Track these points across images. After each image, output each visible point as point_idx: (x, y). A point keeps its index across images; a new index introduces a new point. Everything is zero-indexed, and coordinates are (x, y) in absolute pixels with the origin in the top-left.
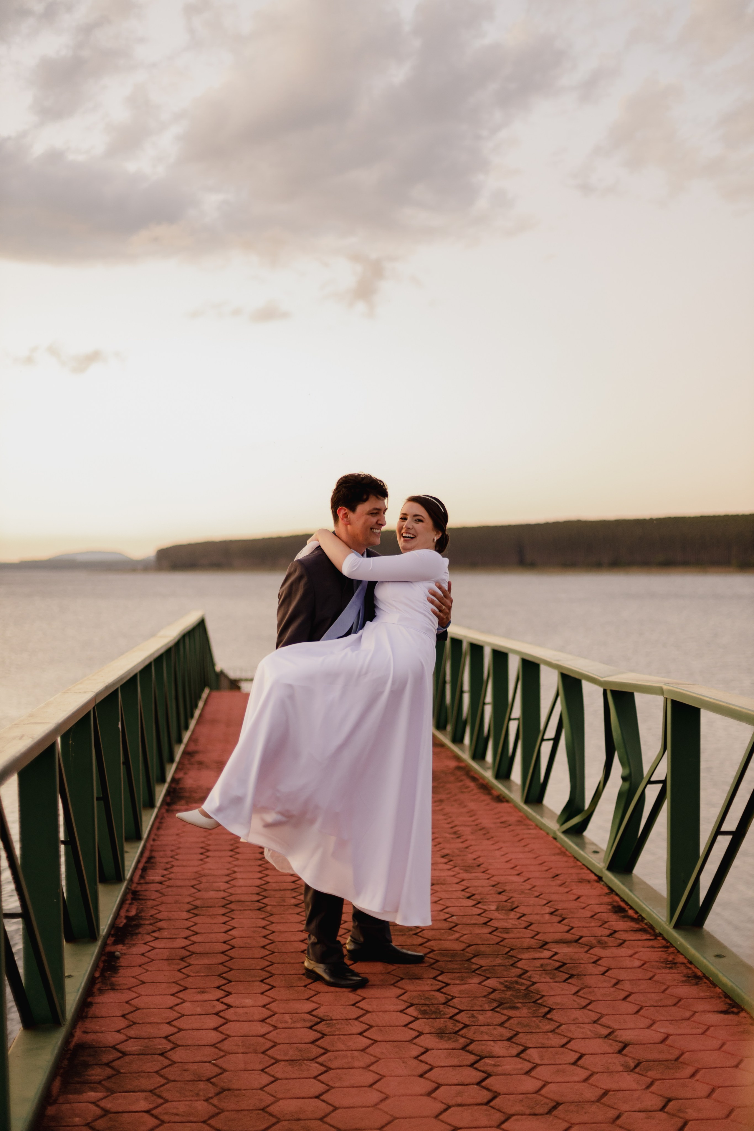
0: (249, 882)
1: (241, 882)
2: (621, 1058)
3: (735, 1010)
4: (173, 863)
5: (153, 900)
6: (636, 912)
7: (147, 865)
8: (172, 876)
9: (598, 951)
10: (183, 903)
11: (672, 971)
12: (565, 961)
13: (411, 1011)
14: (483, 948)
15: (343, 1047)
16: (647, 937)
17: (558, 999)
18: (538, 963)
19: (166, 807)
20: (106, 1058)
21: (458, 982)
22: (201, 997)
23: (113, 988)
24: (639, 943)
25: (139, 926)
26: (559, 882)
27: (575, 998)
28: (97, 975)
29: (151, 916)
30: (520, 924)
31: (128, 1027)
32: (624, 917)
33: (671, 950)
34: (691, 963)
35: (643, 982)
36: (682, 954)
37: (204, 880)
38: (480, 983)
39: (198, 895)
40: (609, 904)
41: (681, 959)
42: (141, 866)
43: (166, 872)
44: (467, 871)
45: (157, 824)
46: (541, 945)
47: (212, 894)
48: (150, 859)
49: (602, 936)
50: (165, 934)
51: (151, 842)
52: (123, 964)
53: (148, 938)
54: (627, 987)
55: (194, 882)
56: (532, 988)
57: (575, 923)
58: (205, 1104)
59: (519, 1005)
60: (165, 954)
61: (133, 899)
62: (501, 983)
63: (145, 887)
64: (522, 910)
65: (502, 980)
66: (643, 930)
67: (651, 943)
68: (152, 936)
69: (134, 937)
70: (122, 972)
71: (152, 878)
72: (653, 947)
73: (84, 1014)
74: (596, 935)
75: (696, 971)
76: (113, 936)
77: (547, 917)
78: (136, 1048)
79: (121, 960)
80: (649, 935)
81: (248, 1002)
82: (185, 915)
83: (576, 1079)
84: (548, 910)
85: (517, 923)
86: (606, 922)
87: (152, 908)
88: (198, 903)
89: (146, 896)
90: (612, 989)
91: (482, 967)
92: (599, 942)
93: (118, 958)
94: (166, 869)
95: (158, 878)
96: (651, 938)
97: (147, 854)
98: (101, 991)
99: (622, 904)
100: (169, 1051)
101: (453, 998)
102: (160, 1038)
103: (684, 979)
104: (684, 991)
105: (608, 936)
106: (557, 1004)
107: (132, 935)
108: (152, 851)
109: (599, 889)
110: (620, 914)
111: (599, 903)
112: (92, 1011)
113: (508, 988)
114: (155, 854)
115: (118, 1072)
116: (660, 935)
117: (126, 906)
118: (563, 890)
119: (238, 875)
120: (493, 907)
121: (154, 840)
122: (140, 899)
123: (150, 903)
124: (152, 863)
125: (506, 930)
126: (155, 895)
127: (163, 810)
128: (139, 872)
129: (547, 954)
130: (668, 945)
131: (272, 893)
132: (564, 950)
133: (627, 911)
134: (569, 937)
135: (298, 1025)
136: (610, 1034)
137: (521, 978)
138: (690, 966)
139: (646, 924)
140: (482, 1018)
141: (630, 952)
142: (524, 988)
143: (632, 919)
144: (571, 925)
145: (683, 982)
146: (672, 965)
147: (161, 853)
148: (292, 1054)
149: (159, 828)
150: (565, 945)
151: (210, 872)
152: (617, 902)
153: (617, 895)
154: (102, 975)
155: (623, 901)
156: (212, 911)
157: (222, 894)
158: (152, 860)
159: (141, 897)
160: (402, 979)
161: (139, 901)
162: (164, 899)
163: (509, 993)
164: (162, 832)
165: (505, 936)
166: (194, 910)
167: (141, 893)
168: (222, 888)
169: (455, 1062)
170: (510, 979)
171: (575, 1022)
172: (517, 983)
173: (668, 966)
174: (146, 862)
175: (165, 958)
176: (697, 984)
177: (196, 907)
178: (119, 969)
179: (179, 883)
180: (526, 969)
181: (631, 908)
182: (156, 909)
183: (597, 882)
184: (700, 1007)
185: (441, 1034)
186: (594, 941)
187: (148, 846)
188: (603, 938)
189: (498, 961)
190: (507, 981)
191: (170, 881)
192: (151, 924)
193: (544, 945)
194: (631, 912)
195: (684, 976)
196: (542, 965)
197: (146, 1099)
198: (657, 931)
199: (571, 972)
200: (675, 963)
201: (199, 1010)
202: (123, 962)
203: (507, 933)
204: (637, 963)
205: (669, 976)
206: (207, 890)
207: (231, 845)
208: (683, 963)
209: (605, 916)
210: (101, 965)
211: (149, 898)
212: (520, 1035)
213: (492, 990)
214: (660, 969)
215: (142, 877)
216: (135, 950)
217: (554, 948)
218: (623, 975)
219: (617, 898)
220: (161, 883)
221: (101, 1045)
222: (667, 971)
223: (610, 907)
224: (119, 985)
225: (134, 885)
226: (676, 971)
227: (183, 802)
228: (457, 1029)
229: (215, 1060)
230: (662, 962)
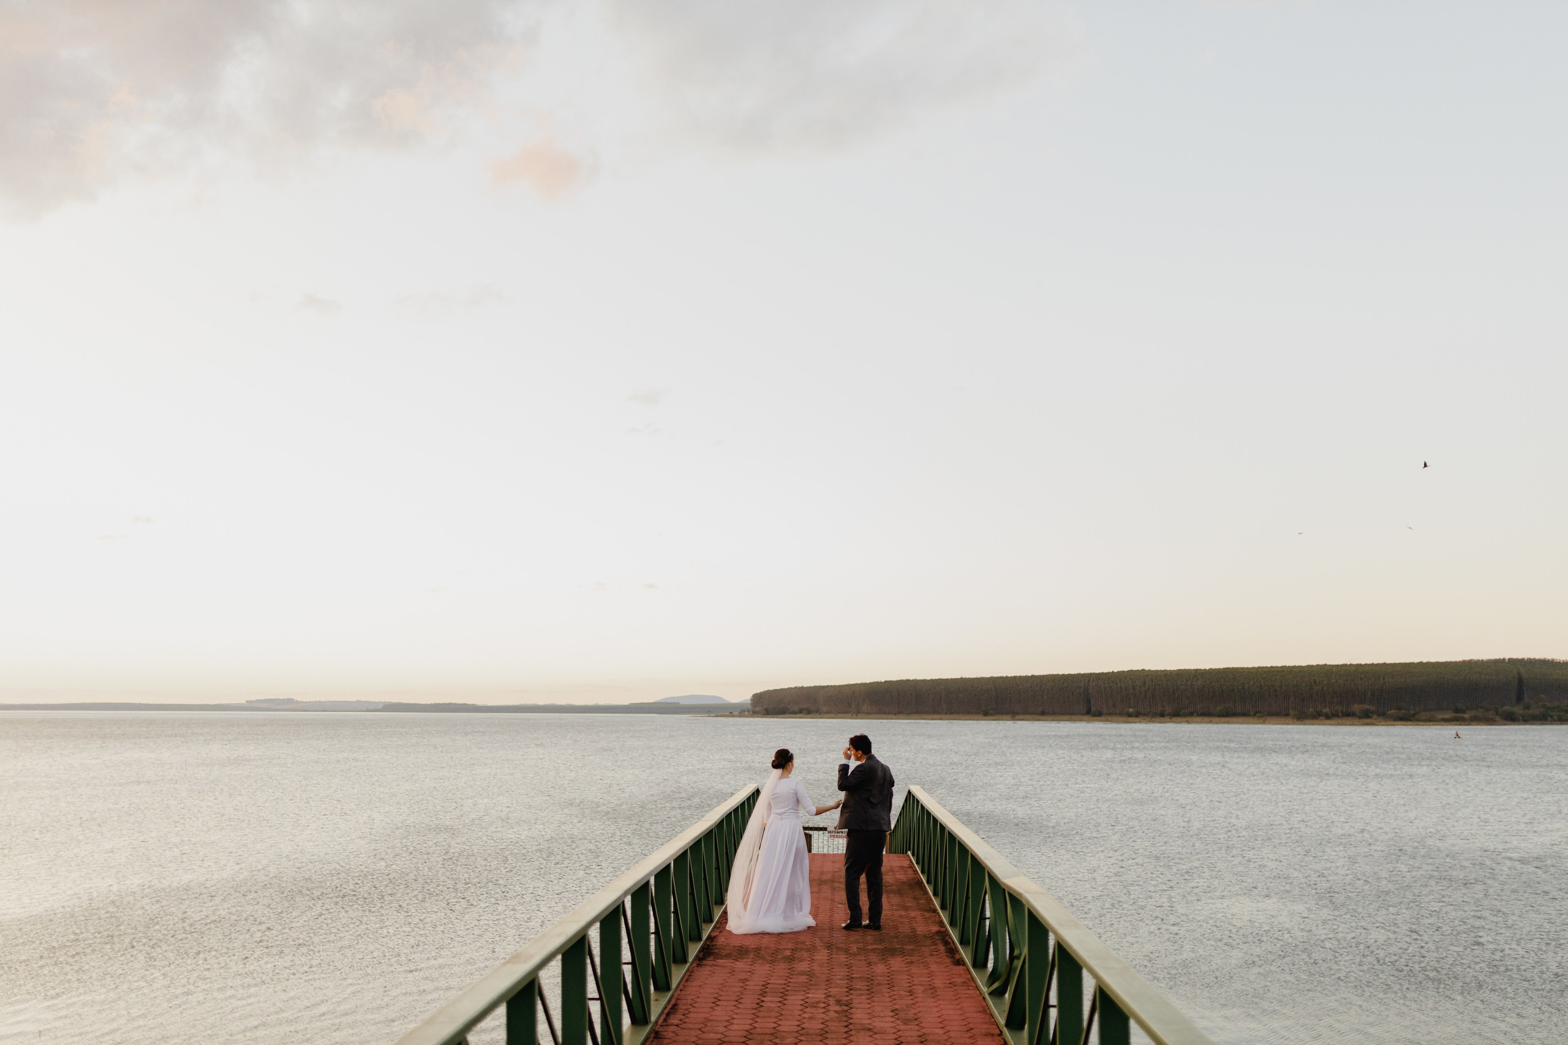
0: (742, 1027)
1: (735, 1027)
4: (691, 1010)
5: (669, 1039)
7: (671, 1010)
8: (687, 1020)
10: (689, 1042)
19: (697, 962)
37: (709, 1024)
39: (702, 1036)
42: (666, 1011)
43: (683, 1017)
45: (686, 977)
47: (712, 1035)
48: (675, 1005)
51: (679, 992)
55: (701, 1026)
61: (655, 1038)
63: (665, 1028)
71: (672, 1021)
89: (664, 1035)
94: (684, 1015)
95: (676, 1022)
97: (673, 1002)
108: (677, 999)
114: (679, 1002)
119: (735, 1021)
121: (681, 990)
122: (659, 1038)
124: (675, 1009)
126: (671, 1035)
127: (695, 965)
128: (664, 1016)
131: (755, 1036)
147: (684, 1002)
149: (687, 981)
151: (715, 1018)
157: (719, 1036)
158: (676, 1007)
159: (660, 1036)
161: (658, 1040)
162: (676, 1038)
164: (689, 983)
167: (662, 1033)
168: (721, 1031)
179: (690, 1026)
187: (676, 995)
191: (684, 1024)
206: (709, 1032)
207: (738, 996)
211: (666, 1037)
215: (665, 1020)
220: (677, 1026)
225: (658, 1026)
227: (711, 958)
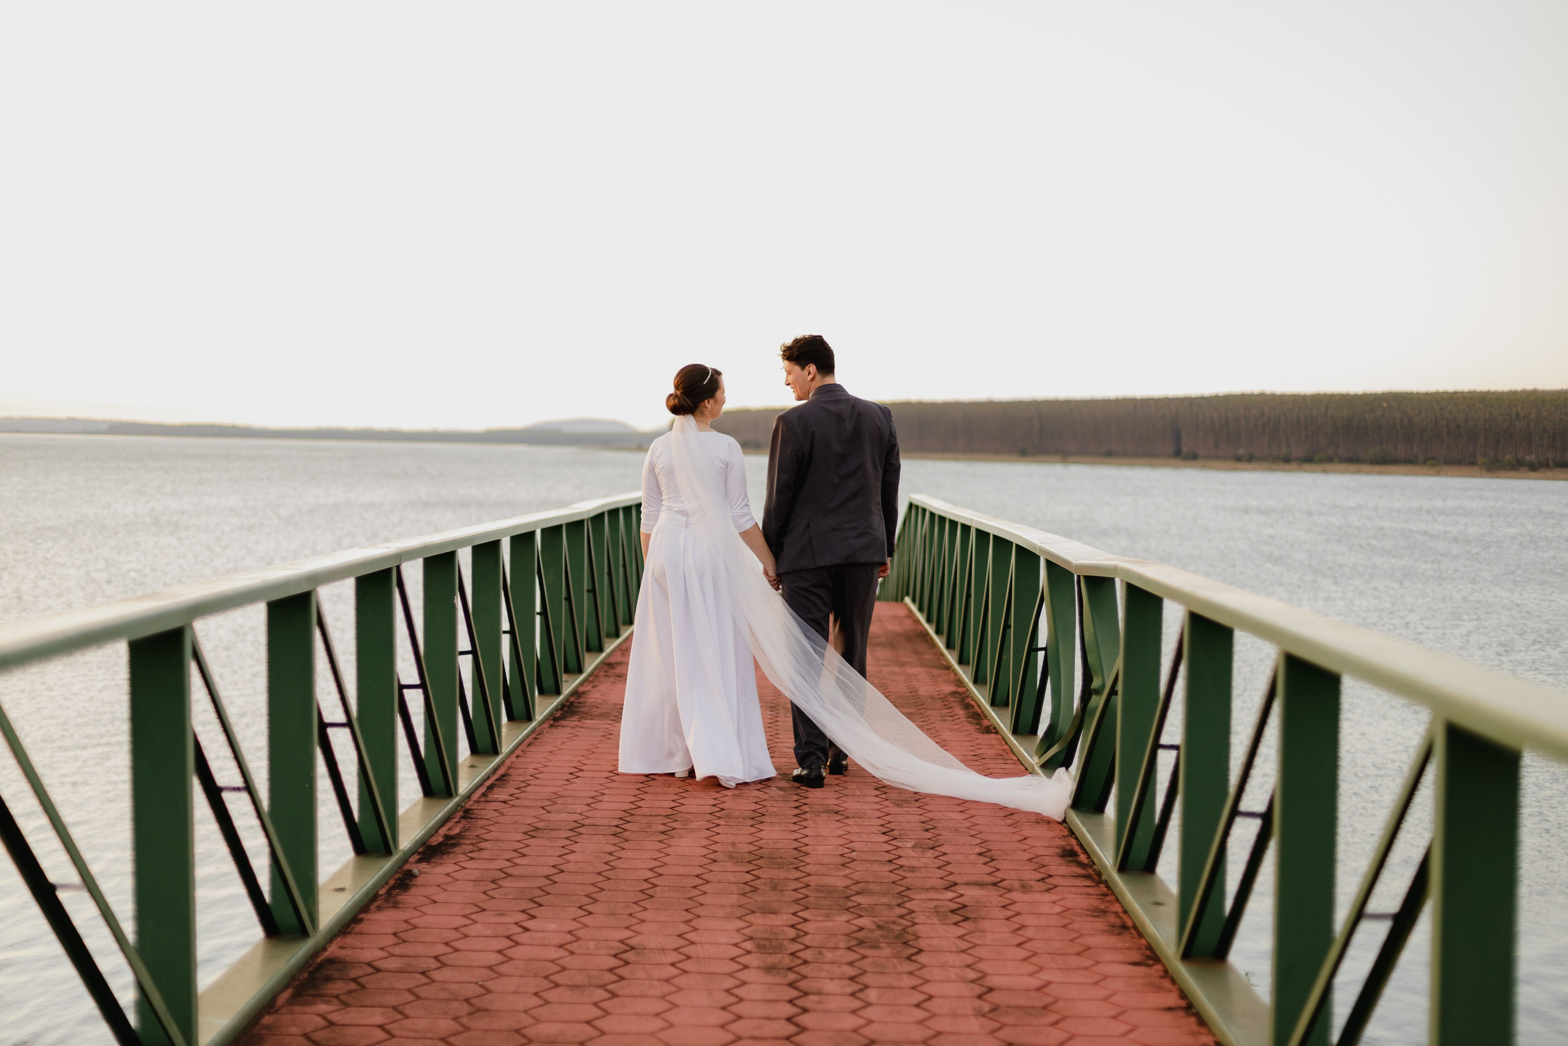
0: (616, 806)
1: (605, 806)
2: (977, 1003)
3: (1150, 962)
4: (529, 782)
5: (487, 819)
6: (1089, 857)
7: (497, 783)
8: (522, 795)
9: (1015, 894)
10: (523, 824)
11: (1097, 919)
12: (967, 904)
13: (748, 945)
14: (872, 886)
15: (644, 976)
16: (1089, 883)
17: (935, 942)
18: (932, 904)
19: (552, 722)
20: (353, 974)
21: (820, 919)
22: (496, 920)
23: (395, 906)
24: (1074, 889)
25: (454, 845)
26: (1009, 821)
27: (957, 941)
28: (382, 892)
29: (477, 836)
30: (934, 863)
31: (395, 945)
32: (1070, 862)
33: (1109, 897)
34: (1125, 912)
35: (1052, 929)
36: (1120, 904)
37: (560, 801)
38: (848, 922)
39: (546, 816)
40: (1061, 847)
41: (1116, 907)
42: (488, 783)
43: (516, 791)
44: (898, 805)
45: (530, 740)
46: (947, 885)
47: (563, 816)
48: (504, 775)
49: (1030, 880)
50: (485, 854)
51: (513, 760)
52: (418, 883)
53: (463, 858)
54: (1029, 933)
55: (547, 803)
56: (909, 930)
57: (1004, 865)
58: (452, 1022)
59: (884, 947)
60: (476, 874)
61: (462, 817)
62: (874, 922)
63: (482, 806)
64: (944, 846)
65: (876, 920)
66: (1087, 877)
67: (1090, 890)
68: (467, 856)
69: (445, 856)
70: (413, 891)
71: (496, 796)
72: (1088, 894)
73: (349, 930)
74: (1023, 879)
75: (1128, 921)
76: (419, 853)
77: (972, 857)
78: (395, 965)
79: (418, 878)
80: (1090, 882)
81: (553, 926)
82: (519, 836)
83: (909, 1019)
84: (978, 850)
85: (929, 862)
86: (1044, 865)
87: (482, 828)
88: (541, 825)
89: (479, 815)
90: (1010, 935)
91: (859, 904)
92: (1023, 886)
93: (415, 876)
94: (518, 788)
95: (504, 797)
96: (1091, 884)
97: (502, 771)
98: (379, 908)
99: (1077, 848)
100: (433, 970)
101: (806, 933)
102: (429, 957)
103: (1106, 928)
104: (1098, 939)
105: (1038, 880)
106: (930, 946)
107: (444, 854)
108: (508, 768)
109: (1057, 830)
110: (1067, 859)
111: (1047, 845)
112: (358, 928)
113: (880, 927)
114: (511, 771)
115: (363, 987)
116: (1106, 883)
117: (449, 825)
118: (1011, 830)
119: (606, 798)
120: (909, 845)
121: (518, 756)
122: (470, 818)
123: (481, 823)
124: (504, 780)
125: (912, 869)
126: (491, 814)
127: (545, 726)
128: (483, 789)
129: (950, 896)
130: (1109, 892)
131: (639, 818)
132: (974, 893)
133: (1078, 856)
134: (989, 879)
135: (600, 952)
136: (977, 977)
137: (902, 917)
138: (1122, 915)
139: (1094, 870)
140: (829, 956)
142: (899, 928)
143: (1081, 865)
144: (997, 867)
145: (1103, 929)
146: (1099, 913)
147: (520, 771)
148: (579, 979)
149: (529, 745)
150: (977, 887)
151: (572, 793)
152: (1071, 845)
153: (1076, 838)
154: (389, 893)
155: (1081, 845)
156: (554, 834)
157: (576, 817)
158: (505, 778)
159: (474, 816)
160: (753, 912)
161: (468, 820)
162: (501, 819)
163: (878, 933)
164: (532, 748)
165: (907, 874)
166: (533, 832)
167: (476, 812)
168: (579, 811)
169: (772, 996)
170: (888, 918)
171: (944, 966)
172: (894, 923)
173: (1095, 914)
174: (497, 780)
175: (473, 878)
176: (1120, 934)
177: (537, 829)
178: (411, 888)
179: (528, 803)
180: (913, 909)
181: (1086, 852)
182: (486, 829)
184: (1108, 957)
185: (769, 969)
186: (1016, 884)
187: (508, 763)
188: (1030, 882)
189: (885, 900)
190: (882, 921)
191: (517, 801)
192: (472, 844)
193: (950, 887)
194: (1083, 858)
195: (1109, 926)
196: (936, 907)
197: (384, 1014)
198: (1103, 878)
200: (1106, 911)
201: (489, 932)
202: (419, 881)
203: (912, 871)
205: (1089, 926)
206: (558, 812)
208: (1116, 913)
209: (1045, 860)
210: (392, 882)
211: (482, 817)
212: (867, 975)
213: (858, 928)
214: (1082, 916)
215: (484, 795)
216: (439, 870)
217: (961, 890)
219: (1074, 842)
220: (505, 802)
221: (355, 961)
222: (1091, 919)
223: (1059, 851)
224: (403, 904)
225: (471, 803)
226: (1101, 919)
227: (576, 717)
228: (793, 965)
229: (483, 981)
230: (1089, 910)
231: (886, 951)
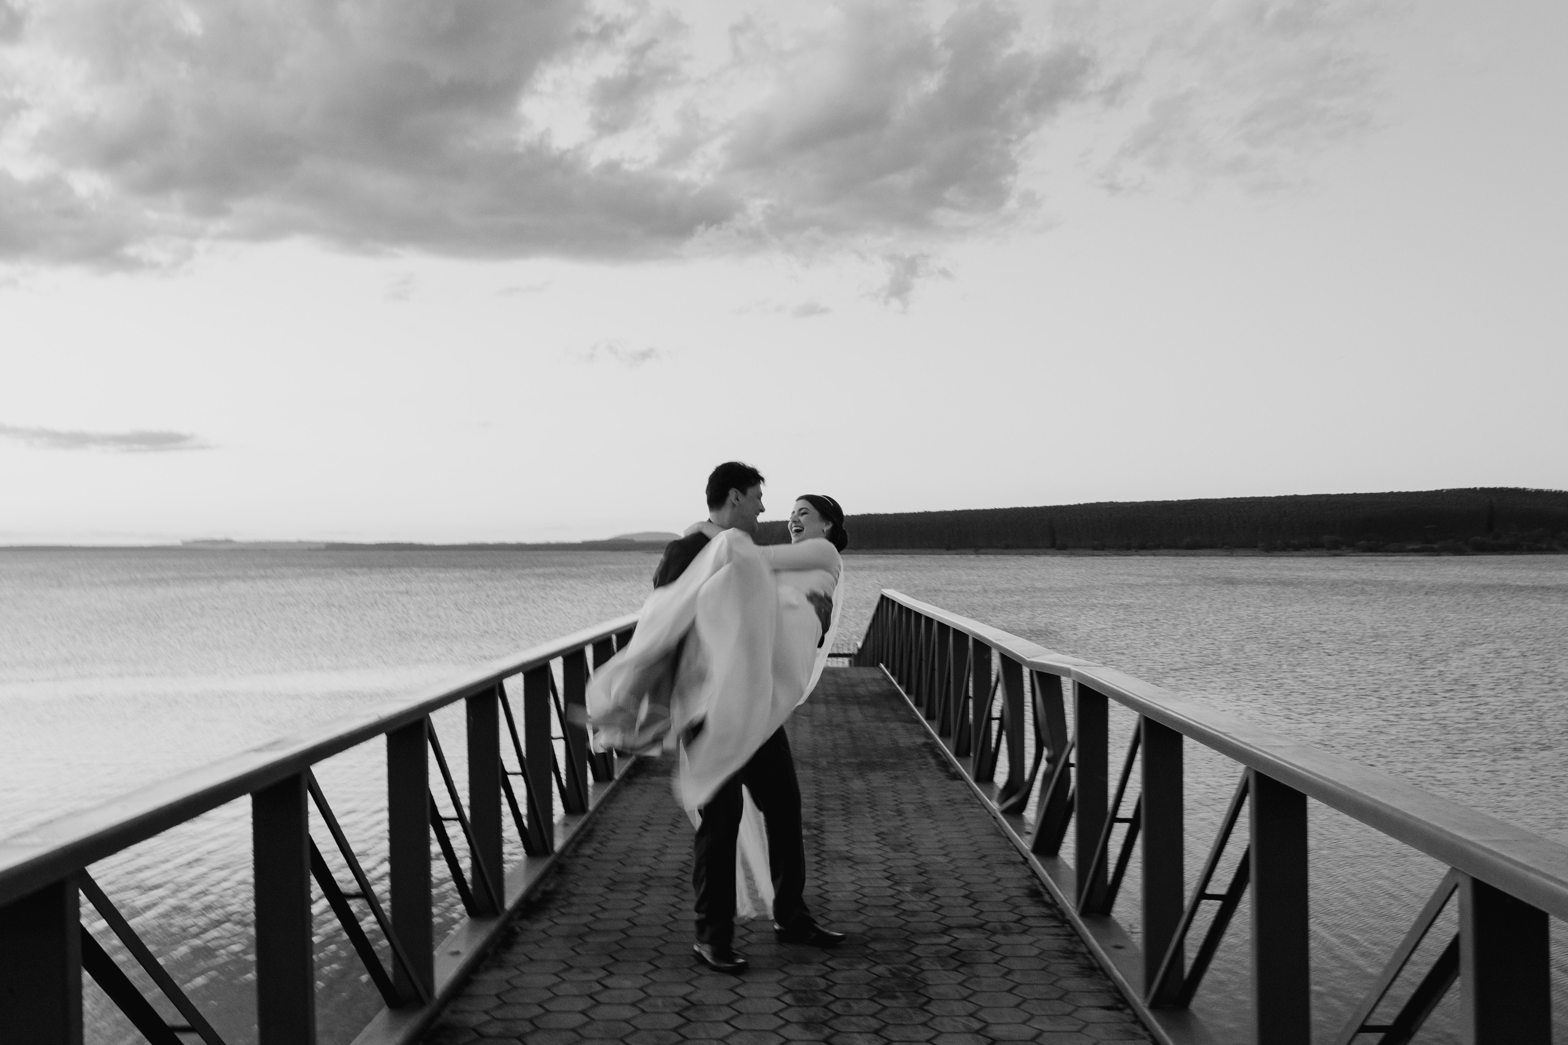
3: (1120, 1006)
6: (1052, 897)
9: (1000, 938)
11: (1069, 961)
12: (962, 948)
13: (788, 999)
14: (883, 932)
16: (1053, 923)
17: (941, 989)
18: (934, 949)
20: (461, 1040)
21: (845, 967)
22: (581, 977)
23: (500, 965)
24: (1044, 930)
25: (551, 900)
26: (984, 863)
27: (959, 988)
28: (490, 951)
29: (567, 890)
30: (930, 906)
31: (497, 1007)
32: (1037, 902)
33: (1075, 938)
34: (1088, 953)
35: (1034, 972)
36: (1084, 943)
38: (867, 969)
40: (1027, 888)
41: (1083, 949)
44: (895, 850)
46: (943, 929)
49: (1008, 921)
50: (574, 909)
53: (555, 913)
54: (1017, 977)
56: (919, 976)
57: (986, 907)
59: (899, 994)
62: (889, 970)
64: (938, 892)
65: (890, 967)
66: (1053, 917)
67: (1057, 931)
68: (559, 911)
69: (542, 912)
70: (515, 948)
72: (1058, 935)
74: (1003, 920)
75: (1093, 961)
76: (521, 910)
77: (960, 900)
79: (520, 935)
80: (1055, 922)
84: (963, 892)
85: (927, 905)
86: (1018, 907)
89: (570, 870)
90: (1001, 979)
91: (875, 951)
92: (1004, 927)
93: (517, 934)
96: (1059, 925)
98: (487, 969)
99: (1041, 889)
100: (528, 1034)
101: (835, 984)
103: (1078, 970)
104: (1074, 983)
105: (1015, 922)
106: (938, 994)
107: (541, 910)
109: (1023, 871)
110: (1033, 899)
111: (1017, 886)
113: (895, 975)
116: (1069, 922)
117: (546, 880)
118: (986, 871)
120: (909, 888)
125: (914, 913)
129: (947, 939)
130: (1074, 934)
132: (966, 936)
133: (1043, 896)
134: (975, 921)
136: (982, 1029)
137: (912, 965)
138: (1089, 956)
139: (1059, 910)
140: (856, 1007)
141: (1031, 939)
142: (910, 975)
143: (1047, 904)
144: (981, 909)
145: (1078, 973)
146: (1069, 954)
150: (967, 930)
151: (643, 846)
152: (1035, 885)
153: (1037, 877)
155: (1042, 884)
160: (790, 962)
163: (893, 980)
165: (910, 918)
170: (899, 965)
171: (951, 1015)
172: (906, 970)
173: (1066, 955)
175: (563, 935)
176: (1089, 976)
178: (513, 946)
180: (919, 954)
181: (1049, 893)
182: (575, 884)
183: (1023, 864)
184: (1086, 1001)
185: (808, 1023)
186: (999, 927)
188: (1009, 924)
189: (894, 945)
190: (895, 968)
192: (563, 899)
193: (946, 930)
194: (1047, 898)
195: (1079, 967)
196: (937, 952)
198: (1067, 918)
199: (965, 960)
200: (1075, 953)
202: (520, 938)
203: (914, 916)
204: (1036, 951)
205: (1062, 967)
208: (1082, 953)
209: (1018, 901)
210: (499, 941)
211: (573, 872)
212: (890, 1028)
213: (877, 977)
214: (1057, 958)
216: (537, 926)
217: (955, 933)
218: (1016, 964)
219: (1036, 882)
221: (463, 1026)
222: (1063, 961)
223: (1026, 891)
224: (507, 962)
226: (1074, 961)
228: (827, 1018)
230: (1060, 951)
231: (903, 1001)
